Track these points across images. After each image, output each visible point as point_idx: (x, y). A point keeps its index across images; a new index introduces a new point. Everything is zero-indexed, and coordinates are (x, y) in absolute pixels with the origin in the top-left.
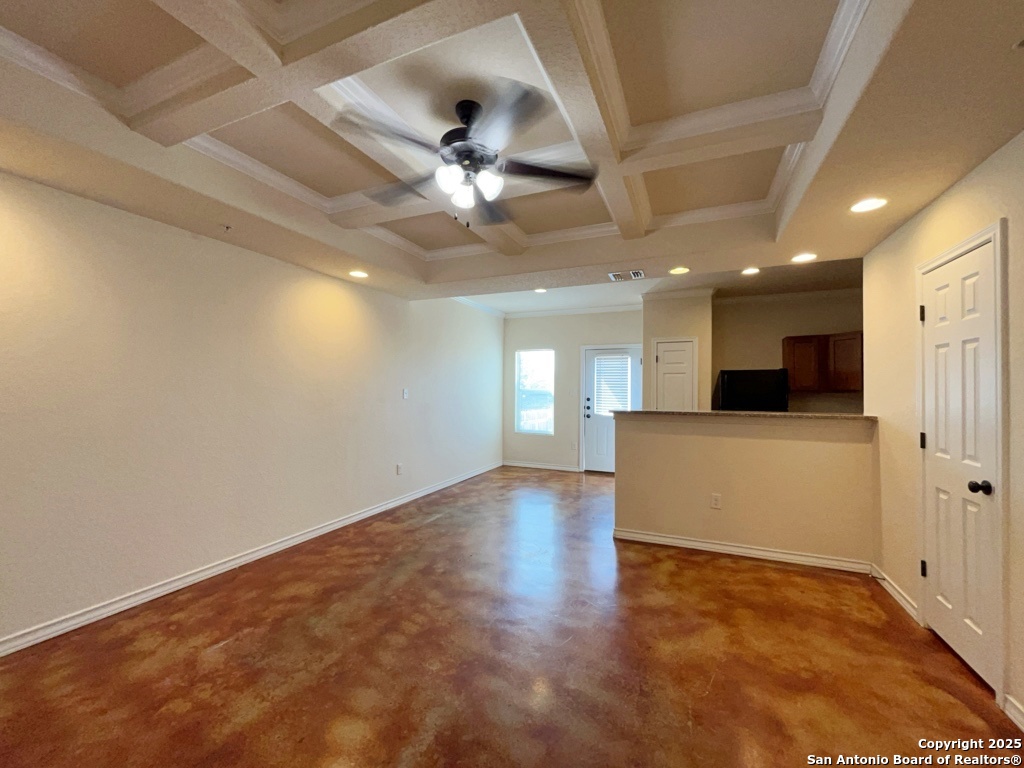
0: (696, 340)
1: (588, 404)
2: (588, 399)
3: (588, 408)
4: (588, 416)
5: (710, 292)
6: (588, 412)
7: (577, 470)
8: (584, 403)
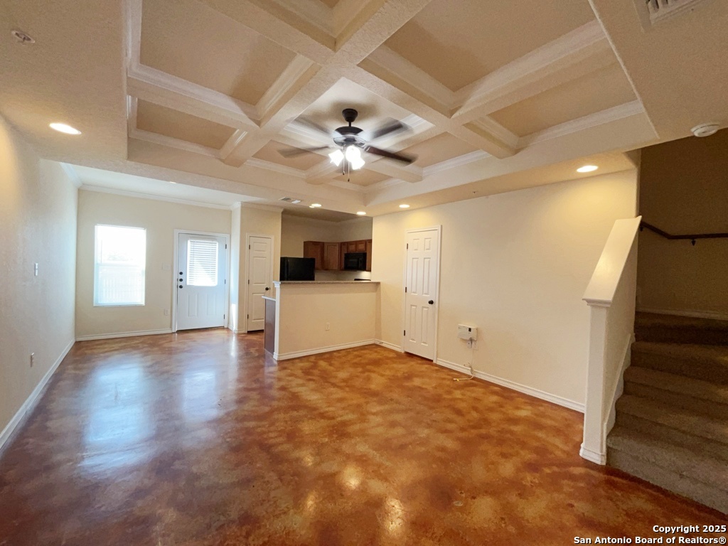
0: (273, 238)
1: (181, 277)
2: (181, 273)
3: (181, 280)
4: (181, 287)
5: (282, 210)
6: (180, 283)
7: (170, 332)
8: (176, 276)
